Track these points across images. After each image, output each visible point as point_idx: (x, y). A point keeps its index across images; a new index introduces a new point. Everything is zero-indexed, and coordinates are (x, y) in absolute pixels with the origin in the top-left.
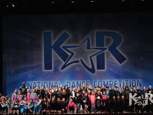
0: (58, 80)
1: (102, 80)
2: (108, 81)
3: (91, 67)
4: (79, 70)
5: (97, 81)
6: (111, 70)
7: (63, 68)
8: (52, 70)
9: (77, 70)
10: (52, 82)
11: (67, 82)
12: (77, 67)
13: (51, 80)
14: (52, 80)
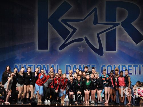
0: (55, 63)
1: (112, 64)
2: (119, 66)
3: (98, 47)
4: (82, 51)
5: (105, 66)
6: (124, 52)
7: (61, 48)
8: (48, 50)
9: (79, 51)
10: (48, 65)
11: (67, 66)
12: (80, 47)
13: (46, 63)
14: (48, 63)
